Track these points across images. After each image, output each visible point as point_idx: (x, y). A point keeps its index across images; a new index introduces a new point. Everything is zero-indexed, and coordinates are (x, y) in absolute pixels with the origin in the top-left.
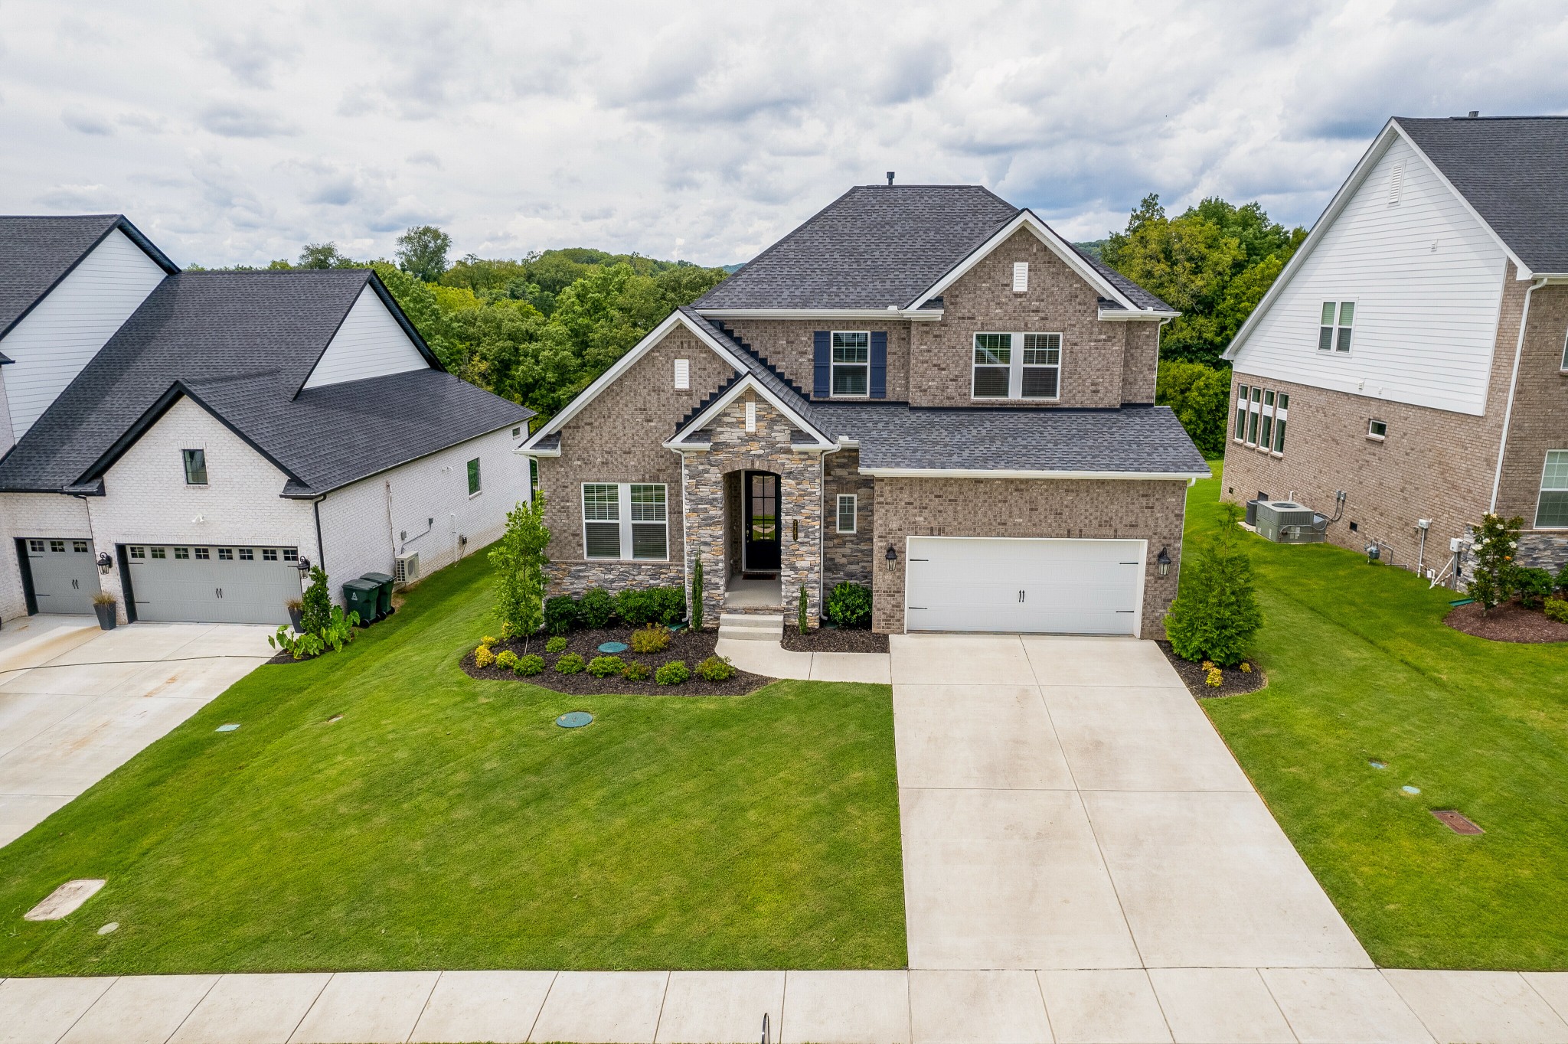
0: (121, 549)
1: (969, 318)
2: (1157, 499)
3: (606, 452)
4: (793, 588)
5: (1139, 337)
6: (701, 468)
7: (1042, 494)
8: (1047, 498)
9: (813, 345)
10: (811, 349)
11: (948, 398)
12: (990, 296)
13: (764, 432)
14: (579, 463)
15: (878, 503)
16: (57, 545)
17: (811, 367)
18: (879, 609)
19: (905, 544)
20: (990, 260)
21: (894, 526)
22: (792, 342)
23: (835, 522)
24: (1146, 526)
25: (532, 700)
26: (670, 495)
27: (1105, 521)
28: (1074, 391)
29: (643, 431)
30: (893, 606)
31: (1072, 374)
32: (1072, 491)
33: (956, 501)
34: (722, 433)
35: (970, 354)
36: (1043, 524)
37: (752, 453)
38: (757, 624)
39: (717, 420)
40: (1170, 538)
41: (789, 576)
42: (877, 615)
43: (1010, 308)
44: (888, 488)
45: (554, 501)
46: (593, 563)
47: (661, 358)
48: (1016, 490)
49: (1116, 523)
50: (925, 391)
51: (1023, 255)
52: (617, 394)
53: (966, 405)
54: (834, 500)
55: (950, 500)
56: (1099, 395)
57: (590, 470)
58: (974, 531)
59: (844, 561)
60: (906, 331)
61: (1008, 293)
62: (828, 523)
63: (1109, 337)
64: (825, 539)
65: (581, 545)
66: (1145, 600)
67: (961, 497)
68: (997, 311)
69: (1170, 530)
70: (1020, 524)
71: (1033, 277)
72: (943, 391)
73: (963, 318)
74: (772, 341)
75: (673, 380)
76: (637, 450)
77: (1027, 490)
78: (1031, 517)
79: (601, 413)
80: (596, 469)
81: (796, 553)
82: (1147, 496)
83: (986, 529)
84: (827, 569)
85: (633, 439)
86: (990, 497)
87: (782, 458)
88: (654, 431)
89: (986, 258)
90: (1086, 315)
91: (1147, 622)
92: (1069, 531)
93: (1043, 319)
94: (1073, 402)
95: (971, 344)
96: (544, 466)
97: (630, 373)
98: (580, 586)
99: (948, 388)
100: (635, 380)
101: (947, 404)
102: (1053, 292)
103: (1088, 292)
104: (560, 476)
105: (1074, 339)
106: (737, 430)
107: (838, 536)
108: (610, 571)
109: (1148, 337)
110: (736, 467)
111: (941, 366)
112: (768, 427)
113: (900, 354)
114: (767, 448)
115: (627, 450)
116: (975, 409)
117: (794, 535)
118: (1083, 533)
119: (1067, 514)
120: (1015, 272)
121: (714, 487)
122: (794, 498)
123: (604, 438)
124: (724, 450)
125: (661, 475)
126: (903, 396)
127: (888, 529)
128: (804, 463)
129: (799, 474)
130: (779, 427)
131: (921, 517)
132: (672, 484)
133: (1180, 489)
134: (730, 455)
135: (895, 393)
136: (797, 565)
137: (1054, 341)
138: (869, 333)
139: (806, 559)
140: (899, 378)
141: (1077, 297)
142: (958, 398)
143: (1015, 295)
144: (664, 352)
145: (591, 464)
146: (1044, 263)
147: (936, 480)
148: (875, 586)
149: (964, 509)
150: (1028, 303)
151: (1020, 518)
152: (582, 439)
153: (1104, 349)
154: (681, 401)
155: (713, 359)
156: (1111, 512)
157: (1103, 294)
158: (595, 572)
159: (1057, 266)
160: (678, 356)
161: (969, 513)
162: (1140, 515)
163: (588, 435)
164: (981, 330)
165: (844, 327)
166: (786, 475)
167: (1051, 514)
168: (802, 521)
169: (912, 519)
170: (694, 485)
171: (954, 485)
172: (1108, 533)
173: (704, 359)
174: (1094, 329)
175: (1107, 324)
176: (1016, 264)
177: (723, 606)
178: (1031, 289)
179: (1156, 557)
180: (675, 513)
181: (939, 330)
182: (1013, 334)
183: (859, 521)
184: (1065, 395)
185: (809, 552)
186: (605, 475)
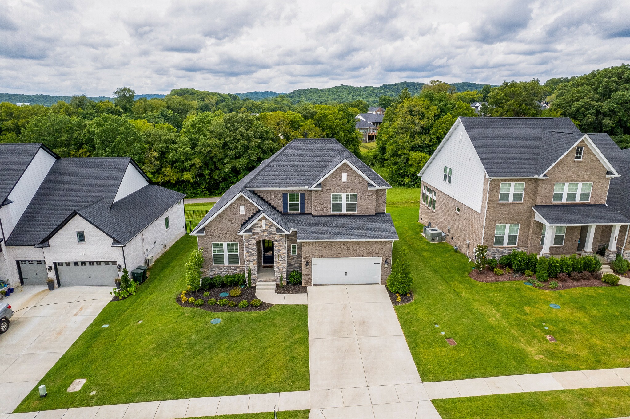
0: (55, 264)
1: (330, 189)
2: (384, 246)
3: (219, 233)
4: (278, 274)
5: (380, 193)
6: (249, 239)
8: (352, 247)
10: (282, 198)
12: (336, 183)
13: (268, 229)
14: (211, 237)
15: (303, 249)
16: (31, 262)
17: (282, 204)
18: (304, 279)
19: (311, 261)
20: (335, 173)
21: (308, 255)
22: (276, 197)
23: (291, 254)
24: (381, 253)
25: (202, 315)
26: (240, 246)
27: (369, 252)
28: (361, 210)
29: (231, 227)
30: (308, 278)
31: (361, 205)
33: (326, 248)
34: (256, 229)
35: (330, 200)
36: (351, 254)
37: (265, 235)
38: (268, 285)
39: (254, 226)
40: (388, 256)
41: (277, 270)
42: (303, 281)
43: (342, 186)
44: (306, 245)
45: (203, 248)
46: (216, 266)
47: (236, 206)
48: (343, 245)
49: (372, 253)
50: (317, 211)
51: (345, 171)
52: (222, 216)
53: (329, 215)
54: (290, 245)
55: (324, 248)
56: (369, 211)
57: (214, 239)
58: (331, 256)
59: (294, 263)
60: (311, 194)
61: (341, 182)
62: (288, 254)
63: (371, 195)
64: (287, 258)
65: (212, 261)
66: (382, 274)
68: (338, 187)
69: (388, 254)
70: (345, 254)
71: (348, 177)
72: (322, 211)
73: (328, 189)
74: (270, 196)
75: (240, 212)
76: (229, 233)
77: (346, 245)
78: (348, 252)
79: (218, 222)
80: (216, 238)
81: (279, 263)
82: (381, 245)
83: (335, 255)
84: (288, 266)
85: (227, 229)
86: (336, 247)
87: (274, 236)
88: (234, 227)
90: (364, 188)
92: (359, 255)
93: (351, 189)
94: (361, 213)
95: (330, 197)
96: (200, 238)
97: (226, 210)
98: (212, 273)
100: (228, 212)
101: (324, 214)
102: (354, 182)
103: (365, 182)
104: (205, 240)
105: (361, 195)
106: (260, 228)
107: (291, 256)
108: (221, 269)
109: (383, 193)
110: (260, 239)
111: (322, 203)
112: (269, 227)
113: (309, 199)
114: (269, 233)
115: (226, 233)
116: (332, 216)
117: (278, 258)
118: (363, 256)
119: (358, 250)
120: (343, 176)
121: (253, 245)
122: (278, 248)
123: (219, 229)
124: (256, 234)
125: (237, 240)
126: (310, 212)
127: (306, 256)
128: (280, 237)
129: (279, 241)
130: (273, 227)
131: (316, 253)
132: (240, 242)
133: (391, 243)
134: (258, 236)
135: (308, 211)
136: (279, 267)
137: (355, 195)
138: (299, 193)
139: (282, 265)
140: (309, 207)
141: (361, 183)
142: (327, 213)
143: (343, 182)
144: (236, 203)
145: (214, 237)
146: (351, 173)
147: (320, 242)
148: (303, 273)
149: (328, 250)
150: (347, 185)
151: (345, 252)
152: (211, 229)
153: (370, 198)
154: (242, 218)
155: (252, 205)
156: (371, 250)
157: (369, 182)
158: (217, 269)
159: (355, 174)
160: (241, 205)
161: (330, 251)
162: (379, 250)
163: (213, 228)
164: (333, 193)
165: (292, 192)
166: (275, 241)
167: (354, 251)
168: (280, 254)
169: (313, 253)
170: (247, 245)
171: (325, 243)
172: (370, 256)
173: (249, 205)
174: (367, 192)
175: (371, 191)
176: (343, 174)
177: (257, 280)
178: (348, 181)
179: (384, 262)
180: (241, 251)
181: (320, 193)
182: (343, 193)
183: (298, 252)
184: (359, 211)
185: (283, 263)
186: (219, 240)
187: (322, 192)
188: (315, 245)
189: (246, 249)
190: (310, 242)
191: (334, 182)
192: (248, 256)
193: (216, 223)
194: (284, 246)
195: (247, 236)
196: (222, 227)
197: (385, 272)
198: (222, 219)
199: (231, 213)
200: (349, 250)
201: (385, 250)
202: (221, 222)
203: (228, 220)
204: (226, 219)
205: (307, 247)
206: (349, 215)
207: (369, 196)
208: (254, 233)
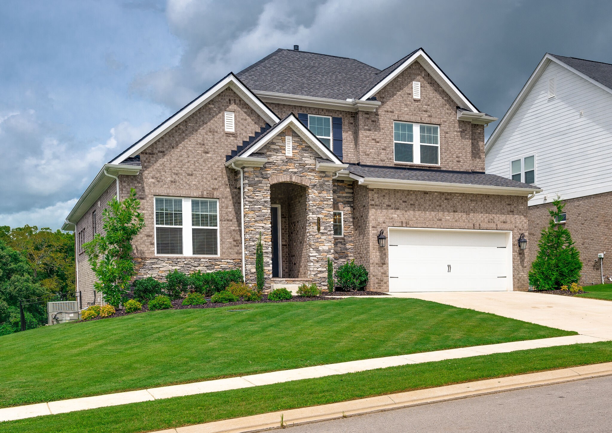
1: (391, 112)
2: (515, 207)
3: (174, 174)
4: (318, 265)
6: (256, 179)
7: (459, 202)
8: (461, 205)
11: (381, 161)
12: (401, 99)
14: (153, 180)
15: (371, 205)
18: (374, 276)
19: (387, 233)
24: (511, 223)
26: (221, 207)
27: (491, 219)
28: (448, 160)
29: (202, 160)
30: (382, 273)
31: (447, 149)
32: (474, 201)
33: (414, 205)
34: (270, 156)
35: (391, 134)
36: (461, 220)
37: (290, 170)
39: (268, 147)
40: (523, 230)
41: (315, 256)
42: (372, 281)
43: (412, 108)
44: (376, 195)
46: (161, 258)
47: (215, 109)
48: (446, 199)
50: (368, 155)
51: (417, 77)
52: (183, 132)
53: (391, 165)
55: (411, 204)
57: (161, 187)
60: (354, 119)
61: (410, 99)
63: (463, 130)
65: (152, 244)
66: (513, 267)
67: (417, 202)
68: (406, 109)
69: (522, 225)
70: (448, 220)
71: (423, 91)
72: (378, 156)
73: (388, 112)
75: (223, 126)
77: (451, 199)
78: (454, 216)
79: (171, 144)
80: (166, 186)
81: (319, 240)
82: (510, 205)
85: (194, 165)
86: (432, 203)
87: (309, 175)
88: (210, 160)
89: (398, 77)
90: (451, 116)
91: (516, 280)
92: (474, 225)
93: (429, 116)
94: (448, 167)
95: (392, 128)
96: (125, 182)
97: (193, 117)
99: (381, 154)
100: (196, 123)
101: (381, 164)
102: (434, 101)
103: (451, 103)
104: (137, 190)
105: (446, 129)
106: (281, 154)
109: (480, 133)
110: (280, 179)
111: (377, 140)
112: (300, 154)
113: (350, 132)
114: (300, 168)
115: (190, 173)
116: (397, 168)
117: (318, 228)
118: (481, 226)
119: (472, 214)
120: (414, 87)
121: (265, 193)
122: (317, 202)
123: (173, 163)
124: (272, 167)
125: (215, 192)
126: (353, 160)
127: (377, 222)
128: (323, 179)
129: (320, 186)
130: (307, 155)
131: (396, 215)
132: (223, 200)
133: (525, 201)
134: (276, 171)
135: (348, 157)
136: (320, 248)
137: (436, 130)
138: (331, 118)
139: (326, 244)
140: (350, 148)
141: (446, 105)
142: (387, 160)
143: (414, 100)
144: (217, 105)
145: (162, 182)
146: (428, 83)
147: (403, 191)
148: (371, 260)
149: (419, 210)
150: (421, 106)
151: (448, 216)
152: (155, 162)
153: (461, 137)
154: (229, 141)
155: (251, 113)
156: (494, 214)
157: (459, 105)
158: (164, 264)
159: (435, 86)
160: (227, 109)
161: (422, 213)
162: (508, 216)
163: (161, 160)
164: (397, 120)
165: (316, 112)
166: (312, 187)
167: (464, 215)
168: (323, 218)
169: (391, 216)
170: (251, 191)
171: (413, 195)
172: (493, 226)
173: (245, 113)
174: (456, 125)
175: (462, 122)
176: (414, 82)
177: (272, 279)
178: (422, 98)
179: (517, 240)
180: (225, 221)
181: (375, 117)
182: (414, 124)
183: (345, 229)
184: (443, 162)
185: (327, 240)
186: (173, 191)
187: (377, 115)
188: (393, 196)
189: (248, 201)
190: (384, 189)
191: (398, 97)
192: (254, 219)
193: (167, 147)
194: (331, 199)
195: (252, 170)
196: (181, 158)
197: (520, 262)
198: (184, 138)
199: (205, 126)
200: (457, 213)
201: (516, 216)
202: (181, 145)
203: (197, 141)
204: (192, 140)
205: (379, 201)
206: (428, 168)
207: (459, 133)
208: (266, 165)
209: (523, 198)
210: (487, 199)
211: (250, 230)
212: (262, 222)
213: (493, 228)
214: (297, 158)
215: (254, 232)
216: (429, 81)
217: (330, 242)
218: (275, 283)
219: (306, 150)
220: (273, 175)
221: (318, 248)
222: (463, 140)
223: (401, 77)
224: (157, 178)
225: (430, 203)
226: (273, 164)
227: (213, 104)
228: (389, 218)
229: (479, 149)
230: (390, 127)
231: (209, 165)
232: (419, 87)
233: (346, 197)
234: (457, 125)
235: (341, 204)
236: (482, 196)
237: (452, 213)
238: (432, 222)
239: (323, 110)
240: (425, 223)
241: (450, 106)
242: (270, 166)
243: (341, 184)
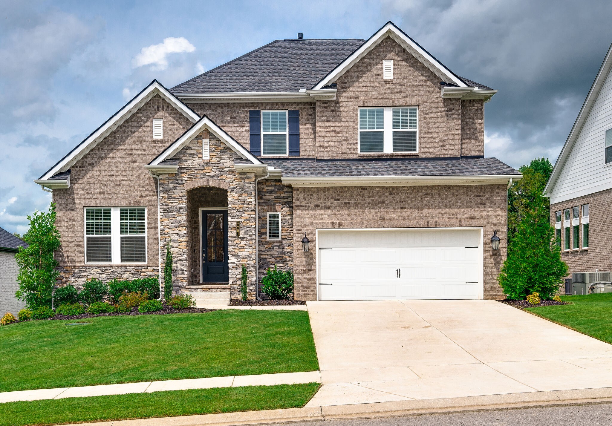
1: (355, 98)
2: (487, 198)
3: (103, 184)
4: (237, 272)
5: (470, 110)
6: (171, 186)
7: (408, 197)
8: (411, 200)
9: (248, 120)
10: (247, 123)
11: (342, 153)
12: (368, 82)
14: (83, 192)
15: (295, 206)
17: (247, 135)
18: (298, 283)
19: (315, 235)
20: (367, 59)
21: (307, 221)
22: (235, 118)
23: (266, 232)
24: (482, 218)
26: (149, 214)
27: (453, 214)
28: (428, 146)
29: (130, 169)
30: (308, 280)
31: (426, 134)
32: (429, 194)
33: (349, 203)
34: (186, 161)
35: (356, 122)
36: (410, 218)
39: (182, 152)
40: (498, 226)
41: (234, 263)
42: (297, 288)
43: (382, 91)
44: (302, 195)
45: (64, 220)
46: (92, 267)
47: (143, 118)
48: (390, 194)
49: (460, 216)
50: (326, 148)
51: (389, 54)
52: (112, 143)
53: (354, 157)
54: (265, 216)
55: (345, 203)
56: (445, 148)
57: (91, 198)
59: (273, 260)
60: (312, 110)
61: (380, 80)
62: (261, 234)
63: (450, 109)
64: (259, 245)
65: (82, 253)
66: (484, 271)
67: (353, 200)
68: (373, 93)
69: (498, 220)
70: (394, 218)
71: (397, 70)
72: (339, 148)
73: (351, 98)
74: (220, 118)
75: (152, 133)
76: (125, 182)
77: (398, 194)
78: (401, 213)
79: (100, 156)
80: (95, 197)
81: (239, 246)
82: (480, 196)
85: (122, 175)
86: (373, 200)
87: (228, 178)
88: (138, 169)
89: (364, 58)
90: (433, 94)
91: (488, 287)
92: (428, 222)
93: (404, 98)
94: (428, 154)
95: (357, 116)
96: (57, 195)
97: (121, 128)
98: (81, 283)
99: (342, 146)
100: (125, 133)
101: (342, 157)
102: (410, 79)
103: (434, 79)
104: (68, 202)
105: (426, 110)
106: (197, 159)
107: (269, 243)
108: (103, 272)
109: (476, 110)
110: (196, 184)
111: (337, 130)
112: (218, 156)
113: (309, 125)
114: (218, 171)
115: (118, 182)
116: (361, 159)
117: (237, 232)
118: (438, 224)
119: (426, 210)
120: (384, 66)
121: (180, 200)
122: (237, 206)
123: (102, 174)
124: (187, 173)
125: (142, 201)
126: (312, 154)
127: (303, 224)
128: (243, 181)
129: (240, 188)
130: (226, 156)
131: (326, 216)
132: (150, 207)
133: (503, 190)
134: (192, 177)
135: (306, 152)
136: (240, 254)
137: (413, 113)
138: (287, 111)
139: (246, 250)
140: (308, 142)
141: (426, 82)
142: (350, 152)
143: (385, 81)
144: (145, 113)
145: (92, 193)
146: (404, 60)
147: (335, 188)
148: (295, 266)
149: (355, 209)
150: (394, 87)
151: (394, 214)
152: (85, 175)
153: (447, 117)
154: (157, 148)
155: (180, 118)
156: (456, 208)
157: (444, 80)
158: (92, 272)
159: (412, 62)
160: (155, 116)
161: (359, 211)
162: (477, 209)
163: (90, 172)
164: (363, 106)
165: (270, 108)
166: (231, 190)
167: (415, 211)
168: (243, 223)
169: (319, 217)
170: (166, 198)
171: (347, 192)
172: (455, 223)
173: (174, 118)
174: (439, 104)
175: (448, 100)
176: (384, 61)
177: (187, 287)
178: (395, 78)
179: (490, 239)
180: (152, 228)
181: (335, 106)
182: (385, 109)
183: (283, 231)
184: (422, 149)
185: (248, 245)
186: (102, 201)
187: (338, 103)
188: (323, 195)
189: (162, 209)
190: (312, 187)
191: (365, 80)
192: (168, 227)
193: (96, 159)
194: (253, 202)
195: (167, 176)
196: (109, 169)
197: (493, 265)
198: (112, 149)
199: (133, 135)
200: (405, 210)
201: (489, 209)
202: (109, 156)
203: (125, 151)
204: (120, 151)
205: (305, 201)
206: (401, 157)
207: (444, 113)
208: (182, 171)
209: (500, 187)
210: (447, 191)
211: (164, 237)
212: (176, 229)
213: (455, 225)
214: (214, 161)
215: (168, 239)
216: (405, 57)
217: (251, 247)
218: (190, 291)
219: (224, 152)
220: (189, 180)
221: (238, 254)
222: (450, 121)
223: (368, 57)
224: (87, 190)
225: (370, 199)
226: (189, 169)
227: (141, 113)
228: (318, 219)
229: (476, 129)
230: (353, 115)
231: (137, 174)
232: (392, 66)
233: (284, 197)
234: (441, 104)
235: (279, 204)
236: (440, 188)
237: (399, 210)
238: (372, 221)
239: (277, 104)
240: (363, 222)
241: (432, 82)
242: (186, 171)
243: (278, 184)
